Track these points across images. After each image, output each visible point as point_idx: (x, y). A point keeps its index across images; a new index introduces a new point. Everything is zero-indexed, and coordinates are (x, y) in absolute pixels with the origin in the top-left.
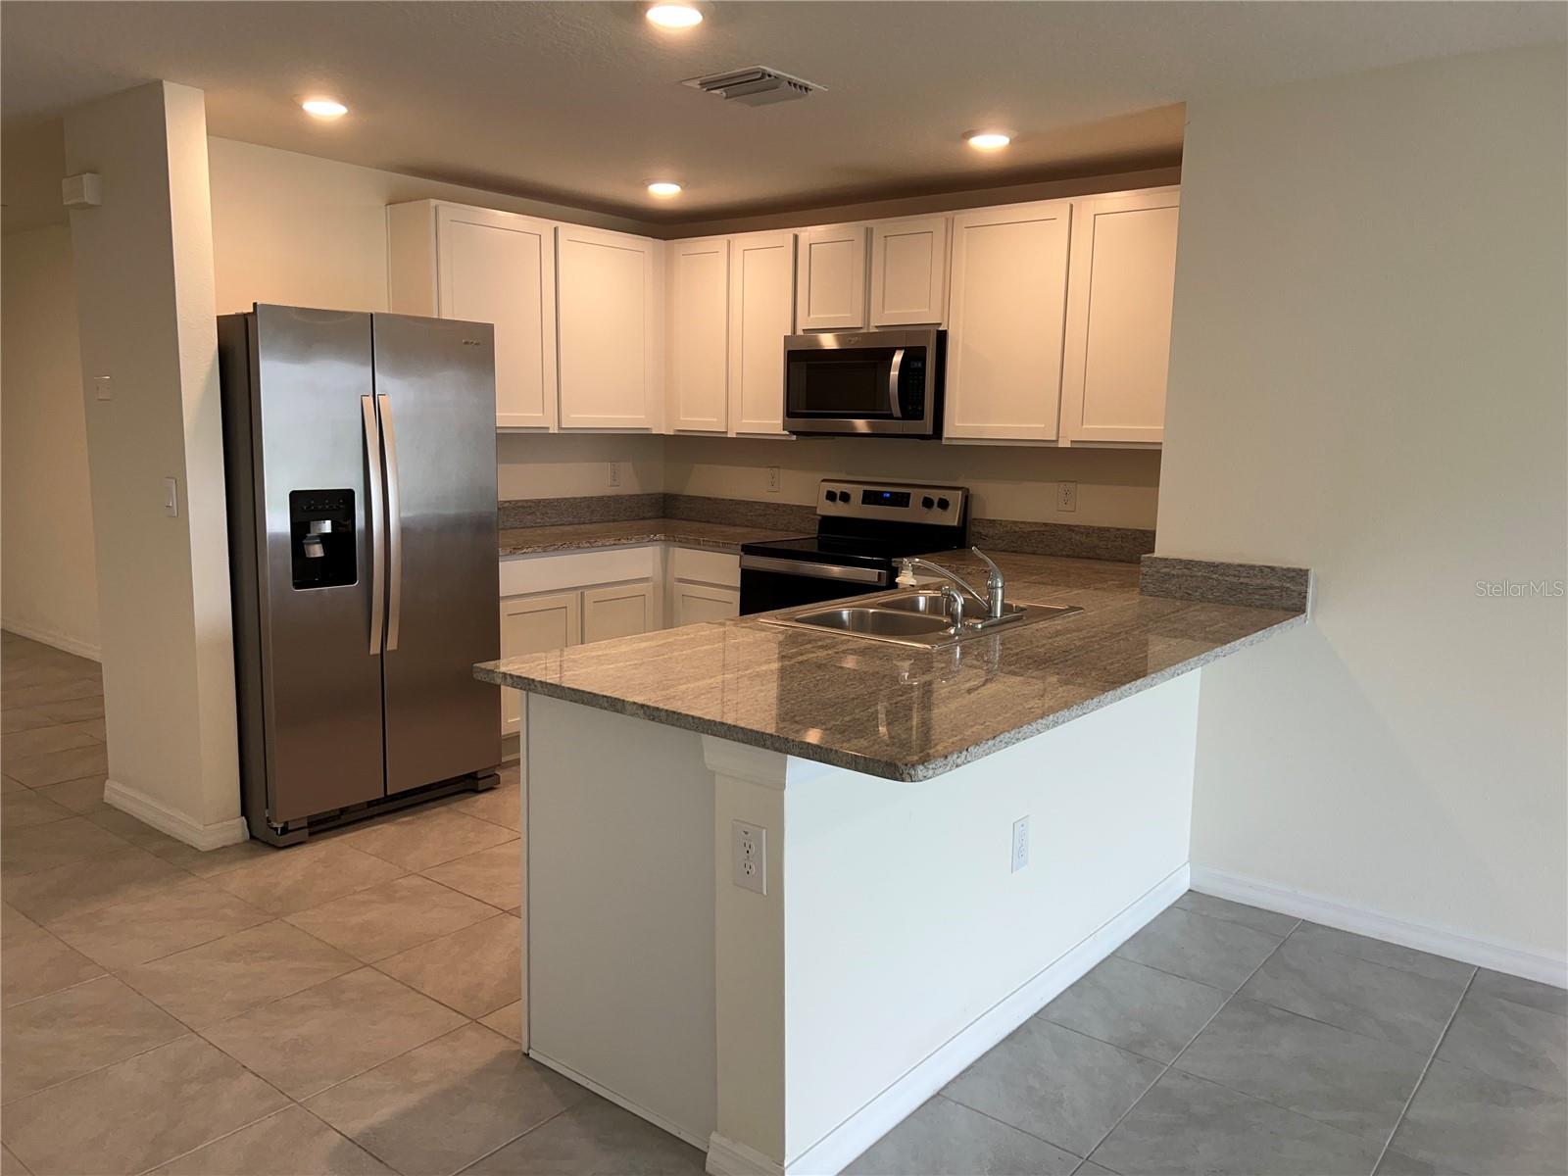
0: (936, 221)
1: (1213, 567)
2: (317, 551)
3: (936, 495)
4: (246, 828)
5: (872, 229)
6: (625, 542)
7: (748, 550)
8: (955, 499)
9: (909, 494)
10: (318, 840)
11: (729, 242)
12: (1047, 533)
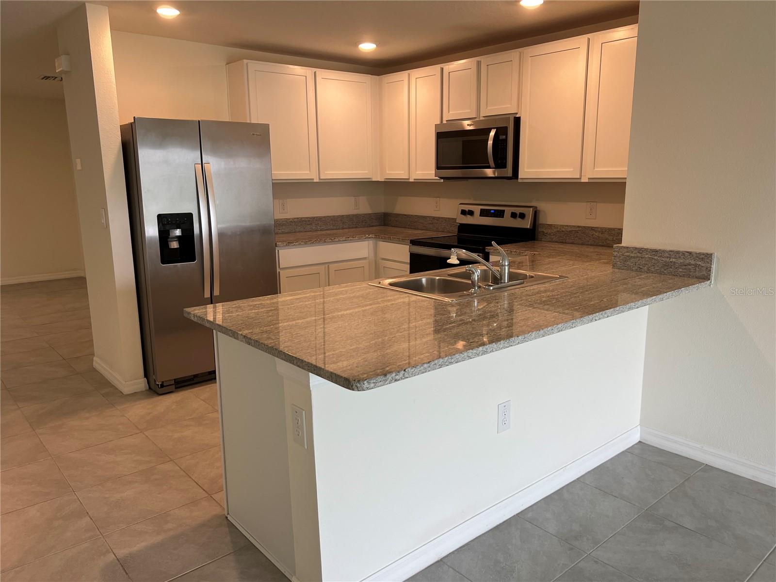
0: (514, 54)
1: (655, 252)
2: (175, 245)
3: (518, 211)
4: (147, 383)
5: (481, 61)
6: (351, 239)
7: (414, 243)
8: (529, 213)
9: (504, 211)
10: (179, 391)
11: (409, 75)
12: (580, 232)
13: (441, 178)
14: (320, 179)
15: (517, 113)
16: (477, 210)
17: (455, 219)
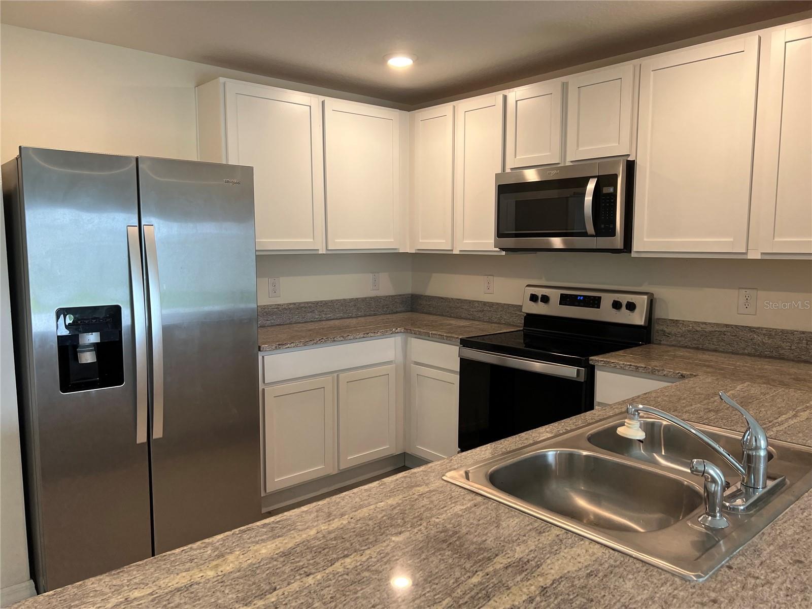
0: (625, 69)
2: (88, 358)
3: (624, 299)
4: (34, 588)
5: (567, 83)
6: (372, 335)
7: (466, 343)
8: (642, 301)
9: (600, 298)
11: (454, 107)
12: (729, 334)
13: (503, 249)
14: (327, 250)
15: (628, 155)
16: (555, 295)
17: (521, 306)
